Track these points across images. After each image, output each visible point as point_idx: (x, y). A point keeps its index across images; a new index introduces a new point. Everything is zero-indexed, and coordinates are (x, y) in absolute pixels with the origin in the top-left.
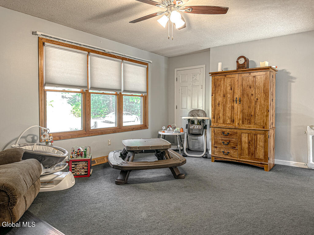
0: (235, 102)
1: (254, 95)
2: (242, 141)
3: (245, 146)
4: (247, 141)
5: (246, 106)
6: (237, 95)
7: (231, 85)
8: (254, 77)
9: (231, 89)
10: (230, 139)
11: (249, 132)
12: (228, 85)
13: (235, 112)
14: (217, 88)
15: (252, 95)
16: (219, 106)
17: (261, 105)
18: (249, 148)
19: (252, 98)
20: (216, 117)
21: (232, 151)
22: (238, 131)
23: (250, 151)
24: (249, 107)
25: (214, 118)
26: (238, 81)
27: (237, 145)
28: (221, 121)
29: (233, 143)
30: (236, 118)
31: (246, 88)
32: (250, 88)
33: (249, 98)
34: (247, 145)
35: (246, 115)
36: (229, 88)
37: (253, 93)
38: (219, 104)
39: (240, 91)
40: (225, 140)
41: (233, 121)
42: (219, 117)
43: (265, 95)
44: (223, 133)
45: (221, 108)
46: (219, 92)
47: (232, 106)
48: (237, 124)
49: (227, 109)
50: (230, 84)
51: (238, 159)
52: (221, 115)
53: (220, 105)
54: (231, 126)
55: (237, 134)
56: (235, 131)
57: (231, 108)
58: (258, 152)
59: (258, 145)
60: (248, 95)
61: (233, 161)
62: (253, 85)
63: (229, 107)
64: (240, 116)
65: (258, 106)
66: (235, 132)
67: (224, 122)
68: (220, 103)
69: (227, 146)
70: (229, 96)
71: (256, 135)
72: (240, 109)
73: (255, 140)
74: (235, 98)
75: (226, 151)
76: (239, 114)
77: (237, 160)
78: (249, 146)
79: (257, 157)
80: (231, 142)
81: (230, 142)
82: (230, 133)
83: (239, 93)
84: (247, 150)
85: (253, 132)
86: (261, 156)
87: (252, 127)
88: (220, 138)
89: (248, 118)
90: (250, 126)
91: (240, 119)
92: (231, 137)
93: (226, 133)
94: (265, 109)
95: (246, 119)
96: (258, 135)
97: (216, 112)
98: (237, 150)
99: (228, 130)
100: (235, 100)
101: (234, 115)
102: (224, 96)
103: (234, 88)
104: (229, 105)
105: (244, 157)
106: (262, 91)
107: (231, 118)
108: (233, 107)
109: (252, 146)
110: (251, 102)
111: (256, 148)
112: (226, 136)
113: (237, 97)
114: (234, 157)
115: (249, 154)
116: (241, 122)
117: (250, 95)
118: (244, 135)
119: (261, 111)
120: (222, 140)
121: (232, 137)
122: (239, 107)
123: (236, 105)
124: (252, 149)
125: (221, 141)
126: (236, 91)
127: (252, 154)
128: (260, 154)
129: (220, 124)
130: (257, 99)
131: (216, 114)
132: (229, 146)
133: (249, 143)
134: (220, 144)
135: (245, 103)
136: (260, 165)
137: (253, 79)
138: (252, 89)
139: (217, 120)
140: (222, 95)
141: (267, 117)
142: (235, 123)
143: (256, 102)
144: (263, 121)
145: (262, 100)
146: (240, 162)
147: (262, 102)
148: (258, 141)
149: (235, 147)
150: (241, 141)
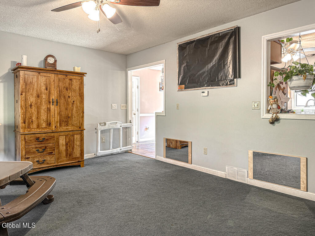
0: (51, 103)
1: (71, 97)
2: (60, 144)
3: (63, 148)
4: (64, 143)
5: (63, 108)
6: (54, 97)
7: (46, 85)
8: (71, 80)
9: (47, 89)
10: (46, 145)
11: (67, 133)
12: (42, 84)
13: (52, 114)
14: (28, 86)
15: (69, 97)
16: (31, 108)
17: (77, 107)
18: (67, 150)
19: (69, 100)
20: (27, 121)
21: (48, 158)
22: (55, 134)
23: (68, 153)
24: (66, 109)
25: (24, 122)
26: (54, 81)
27: (54, 150)
28: (35, 125)
29: (50, 148)
30: (52, 121)
31: (62, 90)
32: (67, 90)
33: (66, 100)
34: (65, 147)
35: (63, 117)
36: (44, 88)
37: (70, 95)
38: (31, 106)
39: (57, 92)
40: (40, 147)
41: (49, 124)
42: (32, 121)
43: (80, 98)
44: (38, 139)
45: (34, 110)
46: (31, 91)
47: (48, 108)
48: (54, 127)
49: (42, 111)
50: (45, 83)
51: (56, 164)
52: (34, 118)
53: (33, 107)
54: (48, 130)
55: (54, 137)
56: (52, 134)
57: (47, 110)
58: (75, 152)
59: (75, 145)
60: (65, 97)
61: (50, 168)
62: (70, 88)
63: (44, 109)
64: (57, 118)
65: (75, 108)
66: (52, 136)
67: (38, 127)
68: (33, 104)
69: (42, 153)
70: (44, 96)
71: (73, 135)
72: (57, 111)
73: (73, 140)
74: (51, 99)
75: (41, 160)
76: (56, 116)
77: (54, 166)
78: (67, 147)
79: (74, 156)
80: (48, 147)
81: (46, 148)
82: (46, 138)
83: (56, 94)
84: (65, 153)
85: (71, 133)
86: (78, 155)
87: (70, 128)
88: (33, 146)
89: (65, 120)
90: (67, 127)
91: (57, 122)
92: (47, 142)
93: (41, 139)
94: (81, 111)
95: (63, 121)
96: (75, 136)
97: (28, 115)
98: (55, 154)
99: (44, 135)
100: (51, 101)
101: (50, 117)
102: (38, 96)
103: (50, 89)
104: (44, 107)
105: (62, 160)
106: (78, 95)
107: (47, 121)
108: (49, 110)
109: (70, 147)
110: (68, 104)
111: (73, 149)
112: (41, 143)
113: (54, 98)
114: (51, 164)
115: (66, 155)
116: (58, 125)
117: (67, 97)
118: (61, 137)
119: (78, 112)
120: (36, 148)
121: (49, 142)
122: (56, 108)
123: (52, 107)
124: (70, 150)
125: (34, 150)
126: (52, 92)
127: (70, 155)
128: (77, 153)
129: (33, 129)
130: (74, 101)
131: (27, 118)
132: (45, 153)
133: (67, 144)
134: (34, 153)
135: (62, 105)
136: (77, 163)
137: (69, 82)
138: (69, 91)
139: (29, 125)
140: (35, 95)
141: (83, 118)
142: (52, 127)
143: (73, 104)
144: (79, 122)
145: (78, 102)
146: (58, 166)
147: (78, 104)
148: (75, 141)
149: (52, 152)
150: (58, 145)
